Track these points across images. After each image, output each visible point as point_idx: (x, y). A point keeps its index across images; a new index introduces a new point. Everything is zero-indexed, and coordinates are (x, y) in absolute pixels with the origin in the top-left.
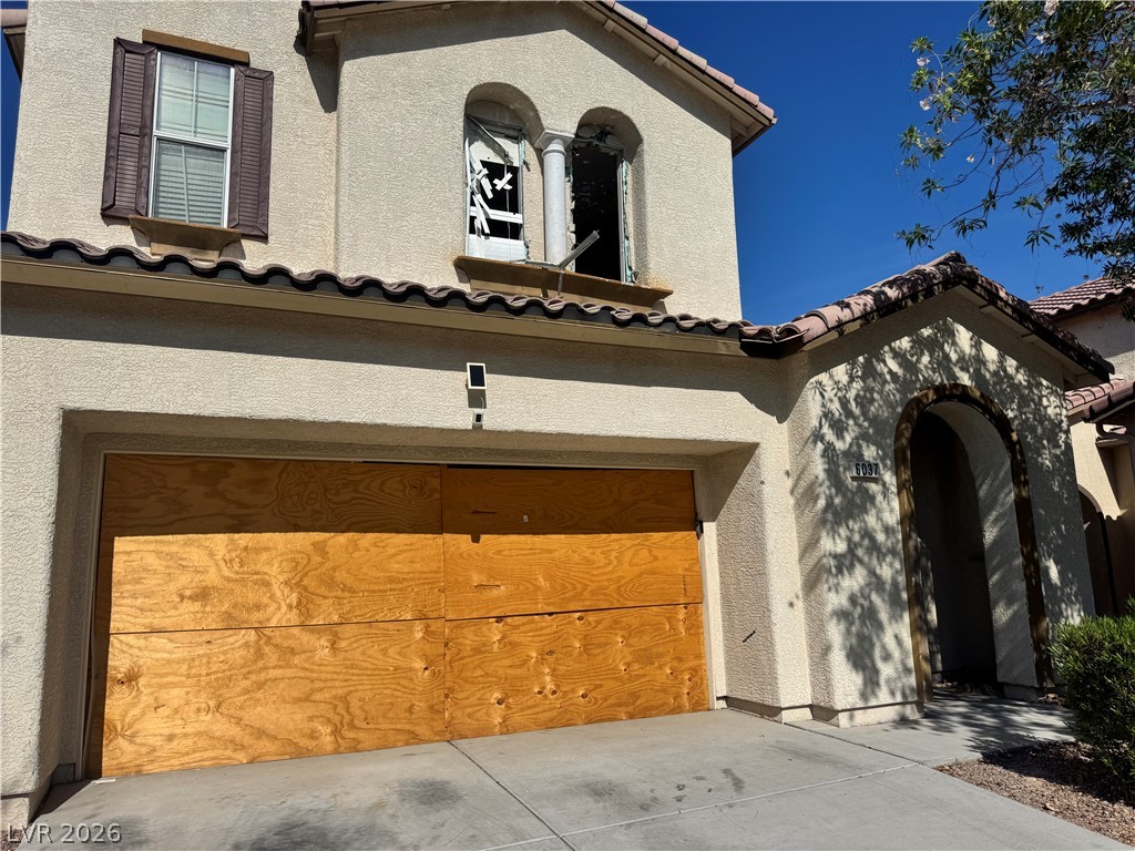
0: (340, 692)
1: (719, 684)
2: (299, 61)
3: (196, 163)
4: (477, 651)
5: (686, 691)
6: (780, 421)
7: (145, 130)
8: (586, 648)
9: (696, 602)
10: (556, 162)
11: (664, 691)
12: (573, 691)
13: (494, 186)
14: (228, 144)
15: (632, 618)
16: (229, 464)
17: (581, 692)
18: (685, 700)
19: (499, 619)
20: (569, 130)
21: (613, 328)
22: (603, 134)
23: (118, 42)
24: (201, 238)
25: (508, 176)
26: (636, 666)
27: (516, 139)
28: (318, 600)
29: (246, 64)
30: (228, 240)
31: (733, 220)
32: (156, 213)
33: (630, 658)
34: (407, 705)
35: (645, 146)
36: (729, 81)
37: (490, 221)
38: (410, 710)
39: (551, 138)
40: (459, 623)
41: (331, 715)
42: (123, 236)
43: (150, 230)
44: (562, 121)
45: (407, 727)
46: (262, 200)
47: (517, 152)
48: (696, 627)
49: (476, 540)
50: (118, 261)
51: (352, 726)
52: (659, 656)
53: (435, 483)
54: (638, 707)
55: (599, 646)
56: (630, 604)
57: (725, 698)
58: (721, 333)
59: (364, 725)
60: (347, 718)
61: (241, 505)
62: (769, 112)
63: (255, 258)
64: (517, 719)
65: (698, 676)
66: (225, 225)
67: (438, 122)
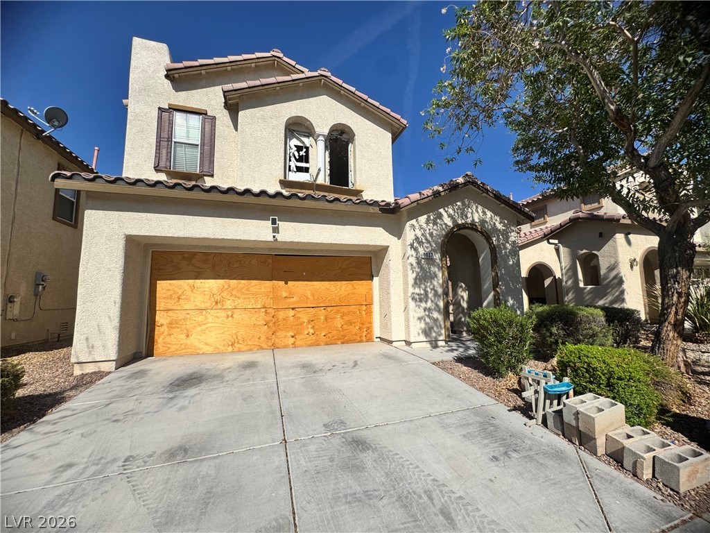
0: (234, 332)
1: (377, 332)
2: (226, 112)
3: (188, 150)
4: (284, 319)
5: (364, 335)
6: (399, 239)
7: (170, 139)
8: (326, 319)
9: (369, 304)
10: (321, 144)
11: (356, 335)
12: (320, 334)
13: (299, 154)
14: (199, 143)
15: (345, 310)
16: (195, 254)
17: (323, 334)
18: (364, 339)
19: (293, 309)
20: (326, 132)
21: (327, 203)
22: (342, 133)
23: (160, 108)
24: (188, 177)
25: (304, 150)
26: (345, 326)
27: (308, 137)
28: (227, 300)
29: (206, 114)
30: (199, 177)
31: (391, 164)
32: (173, 168)
33: (343, 323)
34: (258, 337)
35: (356, 137)
36: (388, 111)
37: (296, 166)
38: (259, 338)
39: (319, 135)
40: (278, 309)
41: (231, 339)
42: (162, 177)
43: (170, 174)
44: (323, 128)
45: (258, 344)
46: (212, 162)
47: (307, 141)
48: (369, 313)
49: (286, 283)
50: (139, 184)
51: (238, 342)
52: (354, 323)
53: (270, 261)
54: (346, 340)
55: (331, 319)
56: (344, 304)
57: (379, 338)
58: (371, 205)
59: (242, 342)
60: (237, 340)
61: (200, 268)
62: (405, 122)
63: (209, 182)
64: (298, 343)
65: (369, 330)
66: (198, 172)
67: (274, 131)
